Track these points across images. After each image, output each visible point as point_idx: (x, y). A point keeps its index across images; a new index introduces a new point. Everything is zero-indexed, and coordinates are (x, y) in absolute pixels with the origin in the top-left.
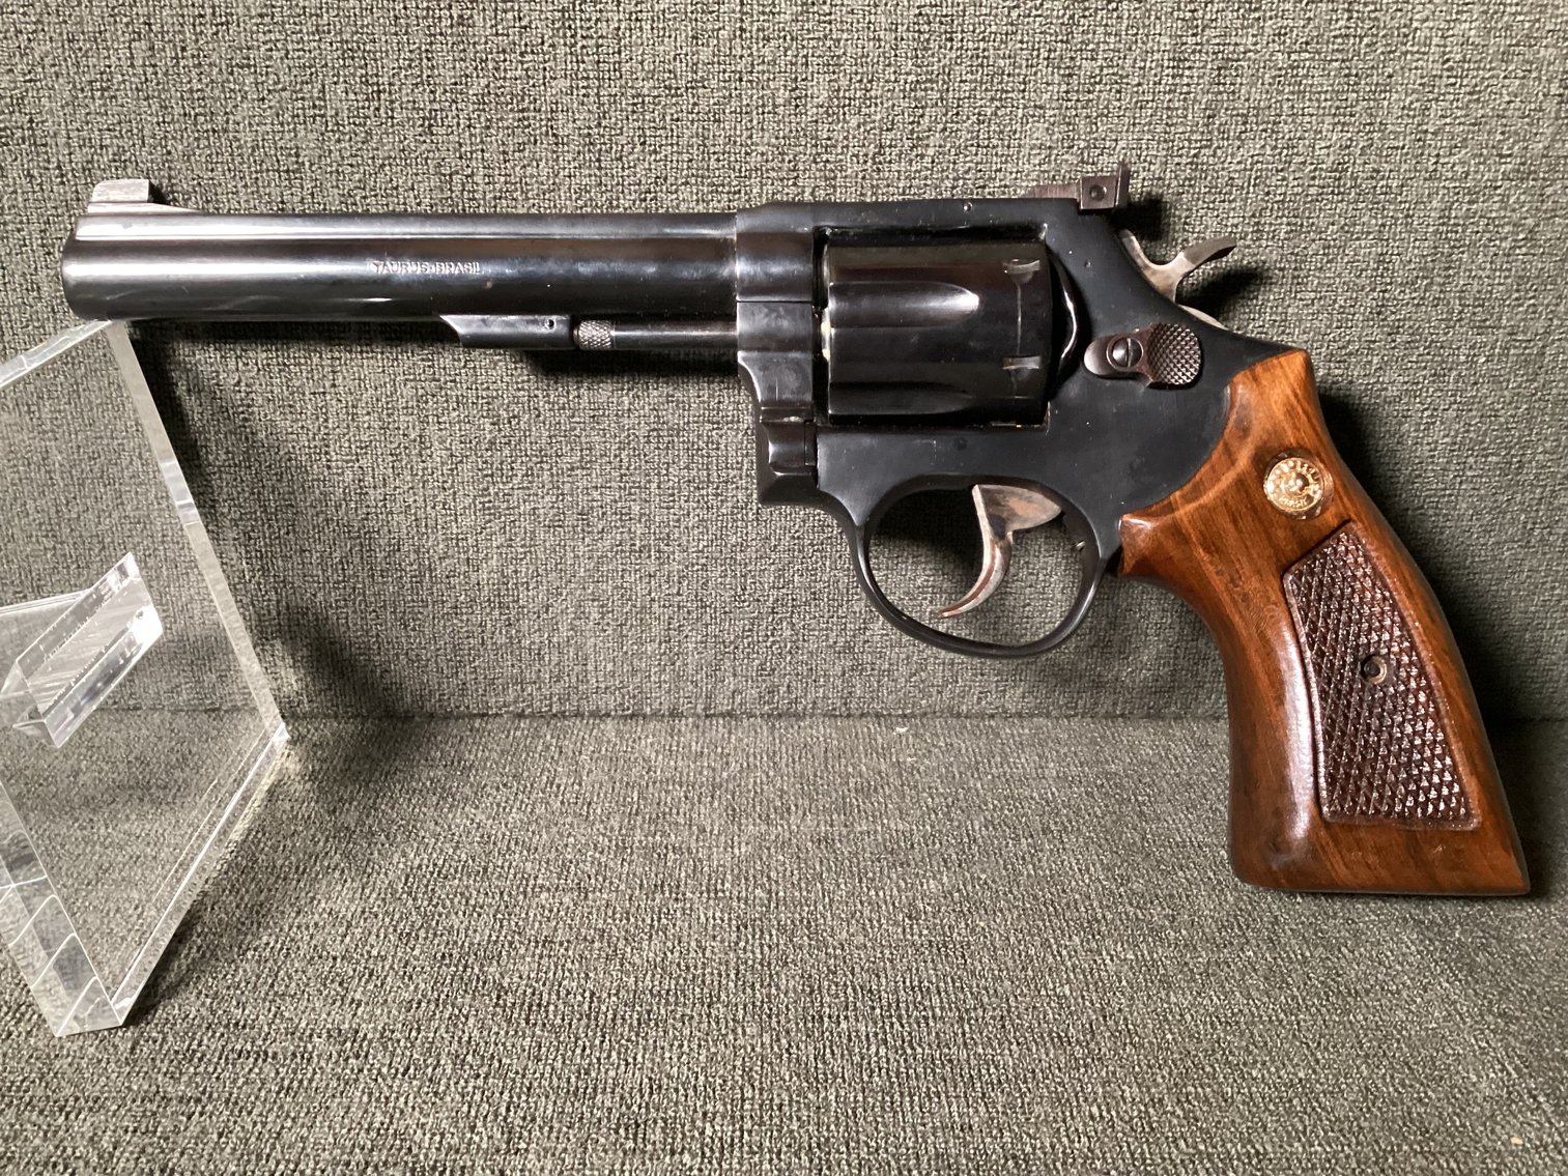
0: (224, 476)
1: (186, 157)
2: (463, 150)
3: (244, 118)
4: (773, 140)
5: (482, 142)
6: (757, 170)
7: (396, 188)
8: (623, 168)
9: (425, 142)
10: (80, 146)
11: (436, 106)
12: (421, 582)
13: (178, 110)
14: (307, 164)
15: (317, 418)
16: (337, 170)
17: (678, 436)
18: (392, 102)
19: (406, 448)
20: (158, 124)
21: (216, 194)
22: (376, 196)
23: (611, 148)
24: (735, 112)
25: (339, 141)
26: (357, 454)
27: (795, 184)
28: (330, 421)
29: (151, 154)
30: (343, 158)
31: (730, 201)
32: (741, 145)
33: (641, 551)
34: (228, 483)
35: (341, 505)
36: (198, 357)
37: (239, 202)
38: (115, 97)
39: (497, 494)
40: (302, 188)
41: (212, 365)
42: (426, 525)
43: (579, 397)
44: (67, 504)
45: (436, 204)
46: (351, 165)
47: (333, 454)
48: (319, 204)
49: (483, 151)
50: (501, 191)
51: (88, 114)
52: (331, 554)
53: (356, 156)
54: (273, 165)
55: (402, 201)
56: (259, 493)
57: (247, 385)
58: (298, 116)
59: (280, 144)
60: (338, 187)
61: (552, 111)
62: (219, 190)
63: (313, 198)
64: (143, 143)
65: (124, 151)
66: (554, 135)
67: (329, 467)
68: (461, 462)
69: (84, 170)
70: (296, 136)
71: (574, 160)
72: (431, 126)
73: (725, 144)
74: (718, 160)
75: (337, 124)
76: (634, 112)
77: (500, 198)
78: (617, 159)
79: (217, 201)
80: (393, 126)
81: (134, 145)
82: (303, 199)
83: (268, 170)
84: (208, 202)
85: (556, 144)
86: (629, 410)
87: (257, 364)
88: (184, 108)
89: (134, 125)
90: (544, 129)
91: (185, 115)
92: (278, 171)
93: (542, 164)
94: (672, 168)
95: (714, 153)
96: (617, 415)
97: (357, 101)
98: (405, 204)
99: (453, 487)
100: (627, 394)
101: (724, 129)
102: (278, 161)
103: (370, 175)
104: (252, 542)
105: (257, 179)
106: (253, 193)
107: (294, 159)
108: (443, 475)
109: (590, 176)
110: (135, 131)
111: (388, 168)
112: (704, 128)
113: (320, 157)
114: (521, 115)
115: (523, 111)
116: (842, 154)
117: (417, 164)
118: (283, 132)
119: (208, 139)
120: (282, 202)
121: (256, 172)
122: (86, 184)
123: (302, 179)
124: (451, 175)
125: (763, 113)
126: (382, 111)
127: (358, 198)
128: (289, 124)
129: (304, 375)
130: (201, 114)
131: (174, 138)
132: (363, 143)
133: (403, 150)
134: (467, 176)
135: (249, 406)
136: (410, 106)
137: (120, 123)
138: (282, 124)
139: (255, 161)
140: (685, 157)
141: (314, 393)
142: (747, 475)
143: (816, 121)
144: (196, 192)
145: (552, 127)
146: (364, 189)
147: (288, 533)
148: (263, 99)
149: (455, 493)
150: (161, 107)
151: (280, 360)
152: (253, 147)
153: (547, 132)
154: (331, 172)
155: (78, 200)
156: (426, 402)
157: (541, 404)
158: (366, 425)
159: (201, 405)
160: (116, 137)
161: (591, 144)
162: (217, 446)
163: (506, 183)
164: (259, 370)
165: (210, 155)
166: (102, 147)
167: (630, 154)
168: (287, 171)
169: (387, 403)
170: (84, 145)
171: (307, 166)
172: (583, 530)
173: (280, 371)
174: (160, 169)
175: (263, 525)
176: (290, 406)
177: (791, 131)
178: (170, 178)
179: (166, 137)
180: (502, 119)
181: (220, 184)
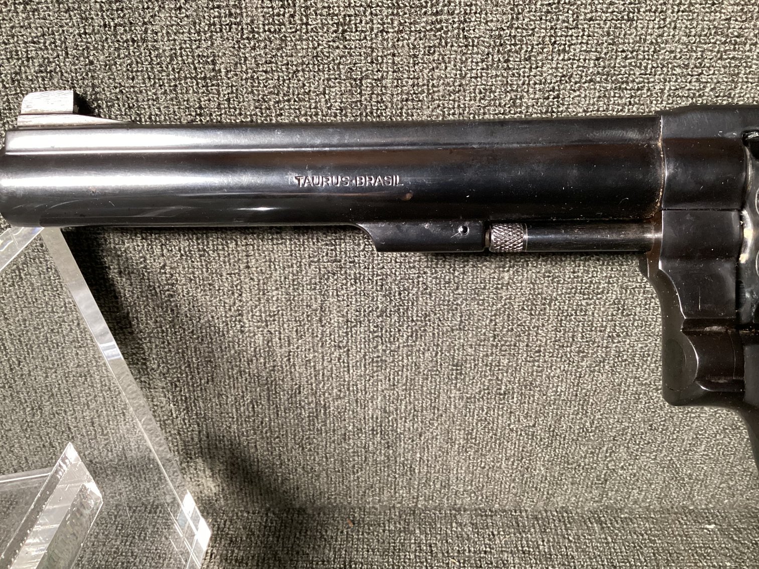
0: (153, 340)
1: (108, 67)
2: (374, 54)
3: (162, 28)
4: (685, 39)
5: (393, 46)
6: (664, 66)
7: (308, 93)
8: (531, 68)
9: (338, 47)
10: (8, 59)
11: (352, 12)
12: (317, 417)
13: (98, 21)
14: (223, 70)
15: (233, 293)
16: (252, 77)
17: (550, 305)
18: (307, 8)
19: (308, 316)
20: (80, 35)
21: (137, 101)
22: (289, 101)
23: (521, 49)
24: (650, 11)
25: (254, 48)
26: (266, 321)
27: (698, 80)
28: (244, 295)
29: (74, 64)
30: (258, 65)
31: (632, 97)
32: (652, 43)
33: (505, 394)
34: (156, 346)
35: (252, 361)
36: (127, 245)
37: (159, 108)
38: (37, 10)
39: (384, 351)
40: (219, 94)
41: (140, 252)
42: (323, 374)
43: (463, 274)
44: (19, 365)
45: (346, 108)
46: (266, 72)
47: (245, 321)
48: (235, 109)
49: (394, 55)
50: (408, 94)
51: (12, 27)
52: (243, 397)
53: (271, 62)
54: (190, 73)
55: (313, 105)
56: (183, 352)
57: (171, 268)
58: (214, 24)
59: (197, 52)
60: (252, 92)
61: (466, 13)
62: (140, 97)
63: (229, 103)
64: (67, 54)
65: (49, 62)
66: (465, 37)
67: (242, 332)
68: (355, 326)
69: (13, 81)
70: (212, 44)
71: (483, 61)
72: (344, 31)
73: (635, 42)
74: (626, 58)
75: (253, 31)
76: (548, 12)
77: (407, 100)
78: (526, 60)
79: (139, 107)
80: (307, 32)
81: (58, 56)
82: (219, 104)
83: (186, 78)
84: (130, 108)
85: (466, 46)
86: (508, 284)
87: (180, 250)
88: (104, 19)
89: (57, 37)
90: (456, 31)
91: (105, 26)
92: (195, 78)
93: (451, 66)
94: (578, 67)
95: (623, 51)
96: (497, 288)
97: (272, 7)
98: (316, 108)
99: (347, 345)
100: (508, 271)
101: (636, 28)
102: (195, 69)
103: (284, 81)
104: (178, 389)
105: (176, 86)
106: (172, 99)
107: (211, 67)
108: (339, 336)
109: (497, 76)
110: (58, 43)
111: (301, 73)
112: (616, 27)
113: (236, 64)
114: (434, 18)
115: (437, 13)
116: (750, 51)
117: (329, 70)
118: (200, 40)
119: (127, 48)
120: (200, 108)
121: (174, 79)
122: (17, 94)
123: (218, 85)
124: (361, 80)
125: (678, 11)
126: (297, 18)
127: (272, 103)
128: (205, 33)
129: (221, 259)
130: (121, 25)
131: (96, 49)
132: (278, 50)
133: (317, 56)
134: (378, 80)
135: (173, 285)
136: (325, 12)
137: (43, 35)
138: (199, 33)
139: (173, 70)
140: (593, 55)
141: (230, 274)
142: (609, 336)
143: (730, 19)
144: (118, 99)
145: (463, 29)
146: (277, 94)
147: (208, 383)
148: (180, 8)
149: (348, 350)
150: (82, 18)
151: (201, 247)
152: (171, 56)
153: (458, 34)
154: (246, 79)
155: (10, 109)
156: (328, 279)
157: (429, 279)
158: (275, 299)
159: (131, 285)
160: (41, 49)
161: (501, 45)
162: (146, 316)
163: (413, 85)
164: (182, 255)
165: (130, 65)
166: (28, 59)
167: (539, 53)
168: (205, 78)
169: (293, 280)
170: (12, 57)
171: (223, 74)
172: (456, 378)
173: (201, 256)
174: (84, 79)
175: (187, 376)
176: (210, 285)
177: (703, 29)
178: (94, 86)
179: (88, 48)
180: (415, 23)
181: (141, 92)
